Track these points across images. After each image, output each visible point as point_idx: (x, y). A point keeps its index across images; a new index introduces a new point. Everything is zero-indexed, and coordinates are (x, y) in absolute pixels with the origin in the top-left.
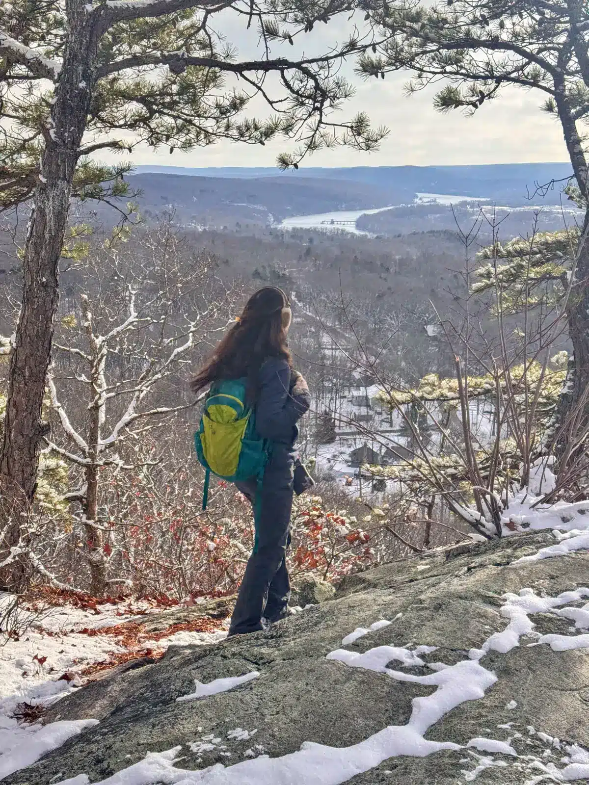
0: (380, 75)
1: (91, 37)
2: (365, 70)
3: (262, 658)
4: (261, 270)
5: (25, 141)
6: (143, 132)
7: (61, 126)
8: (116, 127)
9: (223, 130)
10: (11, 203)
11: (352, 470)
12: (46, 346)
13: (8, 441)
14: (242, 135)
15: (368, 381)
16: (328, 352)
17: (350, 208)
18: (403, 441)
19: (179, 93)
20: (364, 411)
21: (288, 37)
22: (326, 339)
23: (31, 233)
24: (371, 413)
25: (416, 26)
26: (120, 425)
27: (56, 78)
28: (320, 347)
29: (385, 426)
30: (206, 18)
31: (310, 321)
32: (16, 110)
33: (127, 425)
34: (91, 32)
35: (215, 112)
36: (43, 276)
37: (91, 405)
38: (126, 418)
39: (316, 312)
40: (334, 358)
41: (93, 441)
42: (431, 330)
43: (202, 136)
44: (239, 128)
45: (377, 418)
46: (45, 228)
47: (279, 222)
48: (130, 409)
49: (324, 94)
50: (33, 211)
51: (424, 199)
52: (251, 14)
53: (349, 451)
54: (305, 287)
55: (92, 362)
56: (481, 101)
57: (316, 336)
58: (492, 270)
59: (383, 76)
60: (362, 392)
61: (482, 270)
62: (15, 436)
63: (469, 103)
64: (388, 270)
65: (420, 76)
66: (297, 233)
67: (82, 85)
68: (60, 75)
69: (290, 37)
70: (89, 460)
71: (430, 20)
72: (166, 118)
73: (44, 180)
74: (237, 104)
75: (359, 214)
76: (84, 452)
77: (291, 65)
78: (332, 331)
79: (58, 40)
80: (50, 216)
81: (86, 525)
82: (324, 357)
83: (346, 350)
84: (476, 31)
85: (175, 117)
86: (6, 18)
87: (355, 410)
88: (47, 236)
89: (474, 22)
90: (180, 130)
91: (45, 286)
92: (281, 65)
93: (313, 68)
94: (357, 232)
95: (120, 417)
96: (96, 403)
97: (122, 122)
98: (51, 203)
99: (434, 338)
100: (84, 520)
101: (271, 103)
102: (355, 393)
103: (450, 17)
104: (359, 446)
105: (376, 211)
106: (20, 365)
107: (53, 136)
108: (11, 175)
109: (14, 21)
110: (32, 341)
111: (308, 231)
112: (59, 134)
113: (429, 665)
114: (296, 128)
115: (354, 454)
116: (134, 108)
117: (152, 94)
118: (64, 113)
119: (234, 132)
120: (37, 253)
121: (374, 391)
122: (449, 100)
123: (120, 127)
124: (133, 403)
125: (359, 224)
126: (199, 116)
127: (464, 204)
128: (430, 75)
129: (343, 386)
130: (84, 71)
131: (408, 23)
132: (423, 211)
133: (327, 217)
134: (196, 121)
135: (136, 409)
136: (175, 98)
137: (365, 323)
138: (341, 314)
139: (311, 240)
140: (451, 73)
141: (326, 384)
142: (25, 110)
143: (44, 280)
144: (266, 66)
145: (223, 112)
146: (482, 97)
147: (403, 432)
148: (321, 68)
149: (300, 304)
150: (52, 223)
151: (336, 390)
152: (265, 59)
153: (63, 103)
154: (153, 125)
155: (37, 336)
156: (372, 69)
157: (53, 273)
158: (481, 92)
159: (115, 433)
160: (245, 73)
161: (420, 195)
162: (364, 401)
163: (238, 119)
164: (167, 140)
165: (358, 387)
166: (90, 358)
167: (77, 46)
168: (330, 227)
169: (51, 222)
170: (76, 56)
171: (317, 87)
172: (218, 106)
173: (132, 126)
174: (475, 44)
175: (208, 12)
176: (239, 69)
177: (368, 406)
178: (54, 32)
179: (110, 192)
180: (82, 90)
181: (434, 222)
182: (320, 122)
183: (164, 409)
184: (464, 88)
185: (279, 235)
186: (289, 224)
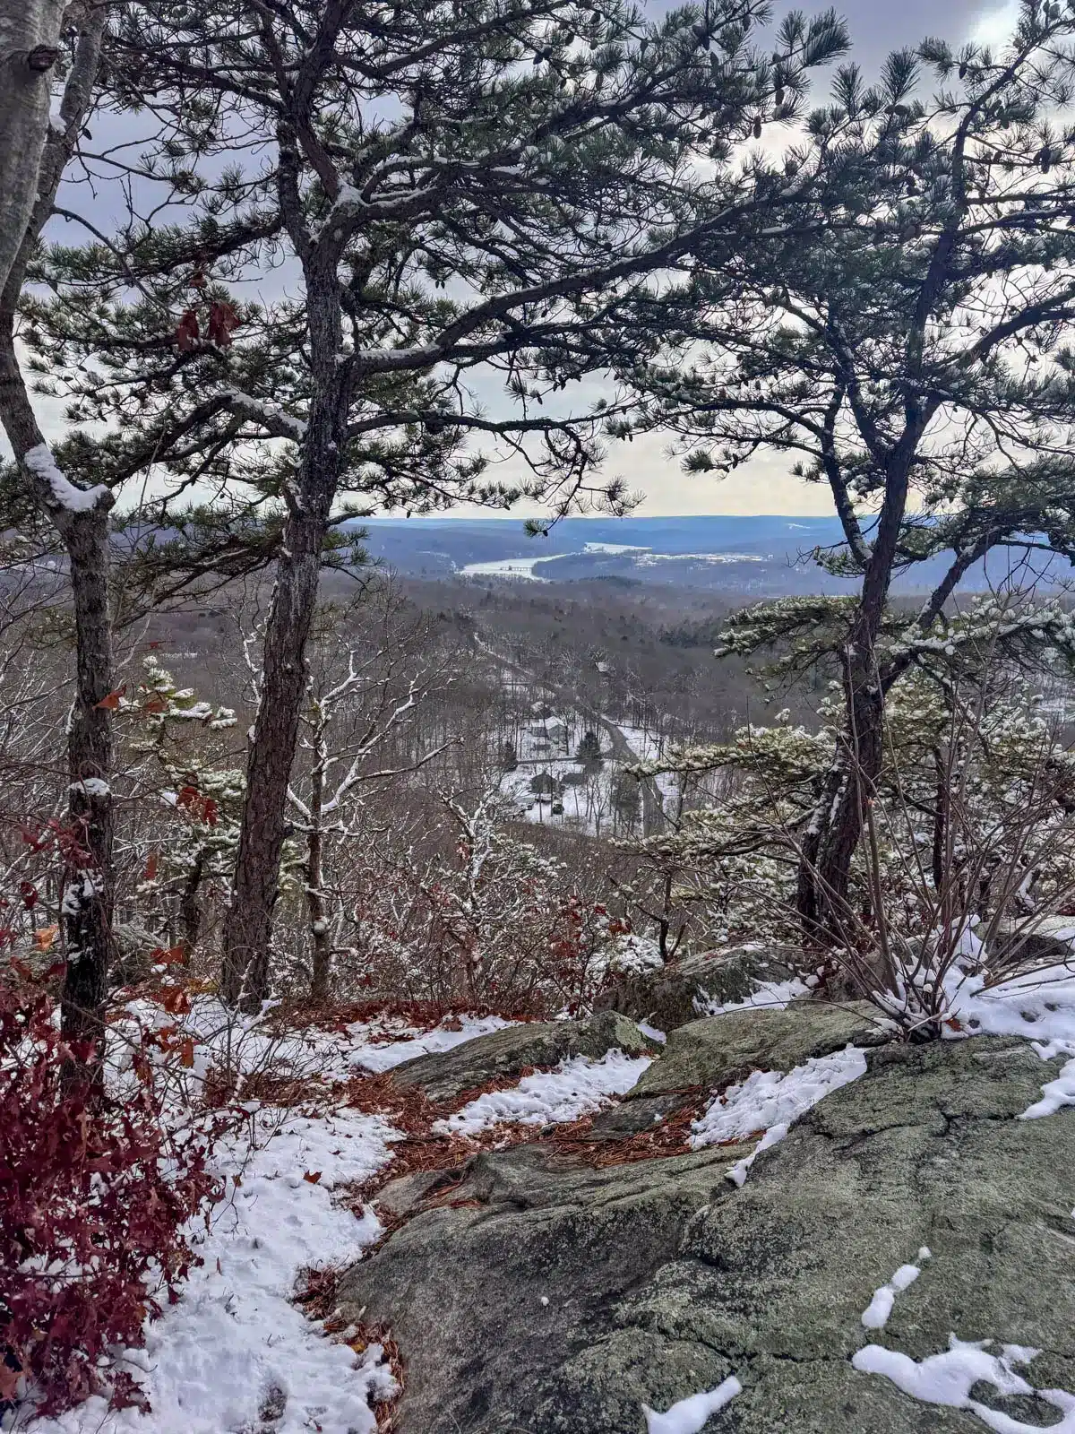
0: (627, 437)
1: (341, 391)
2: (611, 432)
3: (732, 1344)
4: (445, 612)
5: (251, 504)
6: (379, 495)
7: (308, 491)
8: (349, 489)
9: (465, 493)
10: (239, 572)
11: (533, 796)
12: (290, 739)
13: (245, 847)
14: (485, 498)
15: (546, 714)
16: (509, 688)
17: (526, 556)
18: (578, 769)
19: (422, 454)
20: (543, 741)
21: (536, 395)
22: (507, 675)
23: (274, 613)
24: (550, 743)
25: (669, 386)
26: (343, 787)
27: (301, 437)
28: (502, 683)
29: (562, 755)
30: (457, 373)
31: (493, 659)
32: (240, 471)
33: (350, 787)
34: (342, 386)
35: (455, 474)
36: (288, 661)
37: (314, 770)
38: (348, 780)
39: (497, 651)
40: (515, 693)
41: (315, 806)
42: (601, 666)
43: (441, 499)
44: (482, 492)
45: (554, 747)
46: (289, 608)
47: (462, 568)
48: (352, 772)
49: (586, 457)
50: (276, 588)
51: (593, 547)
52: (511, 370)
53: (529, 778)
54: (487, 628)
55: (315, 726)
56: (735, 465)
57: (498, 673)
58: (735, 635)
59: (631, 439)
60: (540, 724)
61: (725, 636)
62: (254, 841)
63: (720, 467)
64: (561, 612)
65: (683, 439)
66: (478, 579)
67: (332, 445)
68: (305, 435)
69: (538, 395)
70: (312, 827)
71: (685, 379)
72: (404, 480)
73: (289, 554)
74: (479, 466)
75: (535, 561)
76: (306, 818)
77: (554, 425)
78: (512, 668)
79: (288, 398)
80: (295, 593)
81: (310, 895)
82: (505, 692)
83: (526, 685)
84: (732, 392)
85: (414, 480)
86: (236, 371)
87: (534, 740)
88: (292, 617)
89: (730, 383)
90: (417, 492)
91: (290, 673)
92: (543, 425)
93: (575, 427)
94: (533, 578)
95: (342, 781)
96: (320, 768)
97: (355, 485)
98: (297, 579)
99: (605, 674)
100: (307, 888)
101: (533, 466)
102: (534, 725)
103: (706, 377)
104: (540, 773)
105: (549, 559)
106: (259, 762)
107: (299, 503)
108: (242, 545)
109: (245, 375)
110: (274, 735)
111: (488, 577)
112: (307, 503)
113: (1041, 1393)
114: (548, 493)
115: (534, 781)
116: (372, 468)
117: (391, 455)
118: (311, 478)
119: (477, 496)
120: (281, 636)
121: (551, 723)
122: (700, 464)
123: (354, 489)
124: (355, 765)
125: (536, 570)
126: (439, 478)
127: (629, 552)
128: (695, 438)
129: (523, 718)
130: (335, 431)
131: (660, 384)
132: (591, 559)
133: (506, 564)
134: (439, 484)
135: (358, 772)
136: (418, 460)
137: (542, 660)
138: (519, 652)
139: (491, 585)
140: (718, 435)
141: (508, 717)
142: (250, 471)
143: (289, 666)
144: (525, 426)
145: (464, 473)
146: (737, 460)
147: (579, 760)
148: (584, 428)
149: (483, 644)
150: (299, 602)
151: (517, 722)
152: (522, 419)
153: (310, 466)
154: (391, 488)
155: (280, 728)
156: (622, 431)
157: (300, 658)
158: (735, 456)
159: (337, 797)
160: (507, 433)
161: (589, 544)
162: (543, 732)
163: (481, 481)
164: (404, 503)
165: (537, 719)
166: (313, 722)
167: (325, 402)
168: (509, 573)
169: (297, 603)
170: (324, 412)
171: (578, 449)
172: (460, 468)
173: (367, 489)
174: (732, 405)
175: (460, 366)
176: (500, 428)
177: (546, 736)
178: (282, 388)
179: (349, 560)
180: (333, 452)
181: (601, 568)
182: (578, 486)
183: (388, 771)
184: (715, 452)
185: (462, 581)
186: (471, 570)
